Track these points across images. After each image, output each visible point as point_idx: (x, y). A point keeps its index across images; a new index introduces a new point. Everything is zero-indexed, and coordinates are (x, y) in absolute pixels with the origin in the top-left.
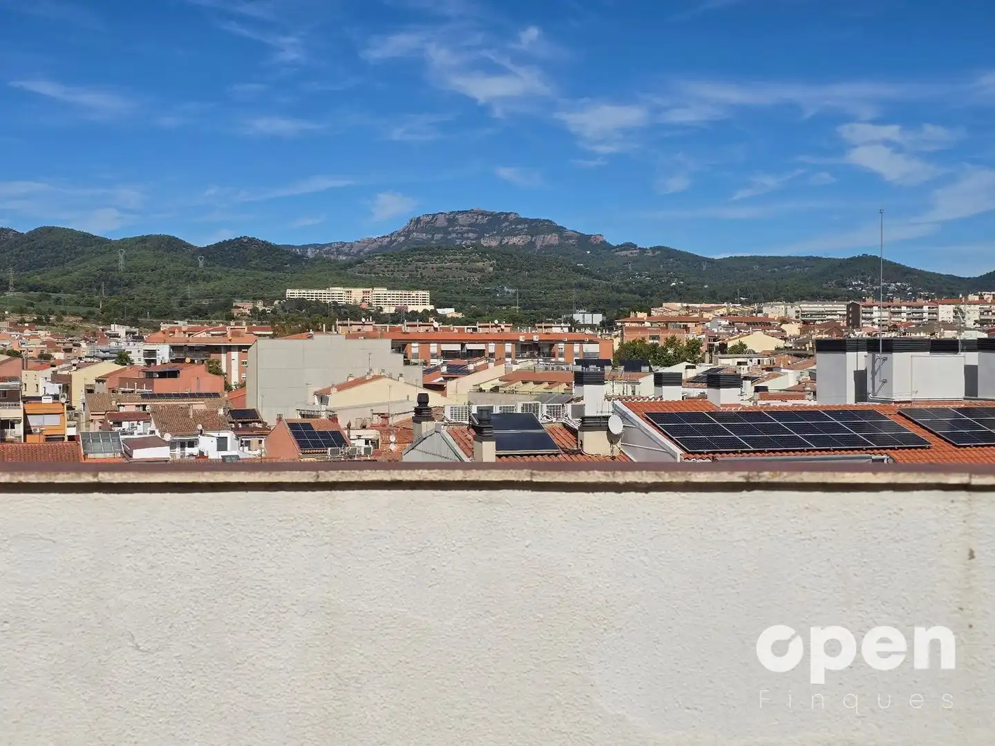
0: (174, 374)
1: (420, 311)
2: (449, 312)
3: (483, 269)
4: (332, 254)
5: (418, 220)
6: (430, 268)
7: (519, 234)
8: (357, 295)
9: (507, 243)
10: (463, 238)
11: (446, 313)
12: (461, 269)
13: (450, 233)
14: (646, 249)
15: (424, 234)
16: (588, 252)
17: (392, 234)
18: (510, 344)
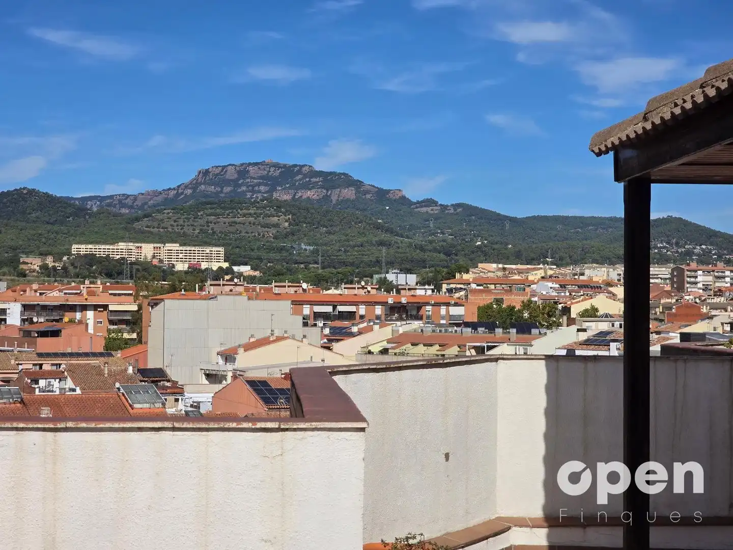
0: (56, 334)
1: (215, 268)
2: (245, 269)
3: (277, 224)
4: (115, 207)
5: (206, 172)
6: (222, 223)
7: (313, 188)
8: (147, 250)
9: (301, 197)
10: (253, 192)
11: (241, 271)
12: (254, 224)
13: (240, 186)
14: (447, 206)
15: (213, 187)
16: (387, 208)
17: (179, 187)
18: (380, 307)
